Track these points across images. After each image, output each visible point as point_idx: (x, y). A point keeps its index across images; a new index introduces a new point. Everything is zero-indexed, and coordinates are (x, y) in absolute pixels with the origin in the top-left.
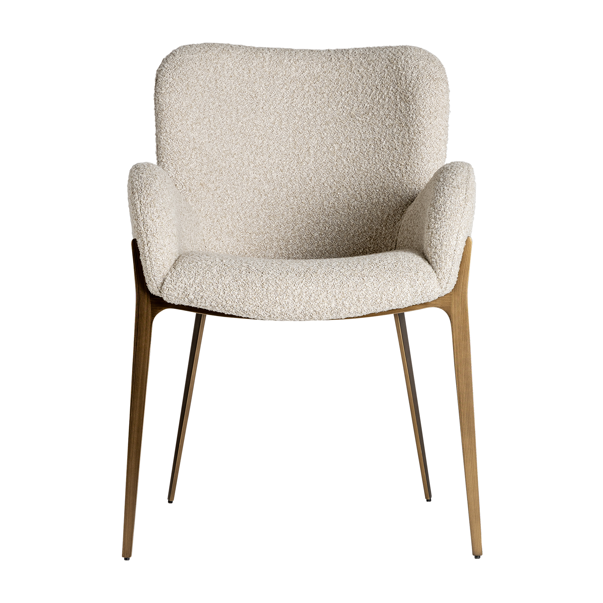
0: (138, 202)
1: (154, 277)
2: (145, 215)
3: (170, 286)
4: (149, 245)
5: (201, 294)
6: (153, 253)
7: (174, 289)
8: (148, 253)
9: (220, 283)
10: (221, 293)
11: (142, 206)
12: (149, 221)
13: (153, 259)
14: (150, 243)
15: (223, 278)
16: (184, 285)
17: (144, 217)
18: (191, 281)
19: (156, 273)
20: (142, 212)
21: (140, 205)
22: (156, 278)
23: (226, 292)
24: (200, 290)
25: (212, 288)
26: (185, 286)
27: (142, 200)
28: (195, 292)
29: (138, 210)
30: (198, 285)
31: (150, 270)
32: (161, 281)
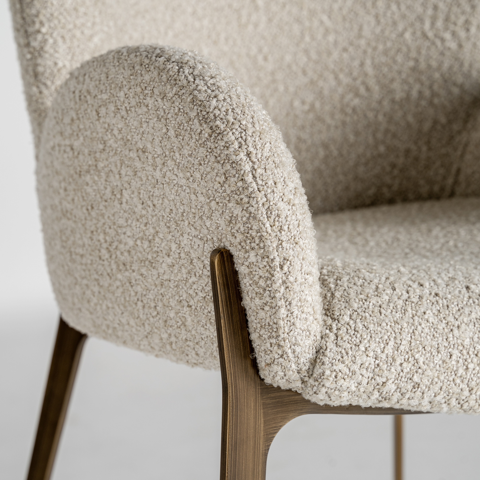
0: (242, 155)
1: (293, 347)
2: (269, 191)
3: (341, 366)
4: (285, 268)
5: (416, 378)
6: (296, 288)
7: (351, 374)
8: (282, 289)
9: (452, 346)
10: (461, 371)
11: (256, 167)
12: (281, 205)
13: (294, 303)
14: (289, 262)
15: (456, 331)
16: (374, 360)
17: (269, 196)
18: (389, 350)
19: (299, 338)
20: (260, 182)
21: (251, 163)
22: (298, 349)
23: (471, 366)
24: (413, 368)
25: (437, 360)
26: (377, 362)
27: (251, 149)
28: (401, 374)
29: (249, 178)
30: (407, 356)
31: (287, 330)
32: (310, 355)
